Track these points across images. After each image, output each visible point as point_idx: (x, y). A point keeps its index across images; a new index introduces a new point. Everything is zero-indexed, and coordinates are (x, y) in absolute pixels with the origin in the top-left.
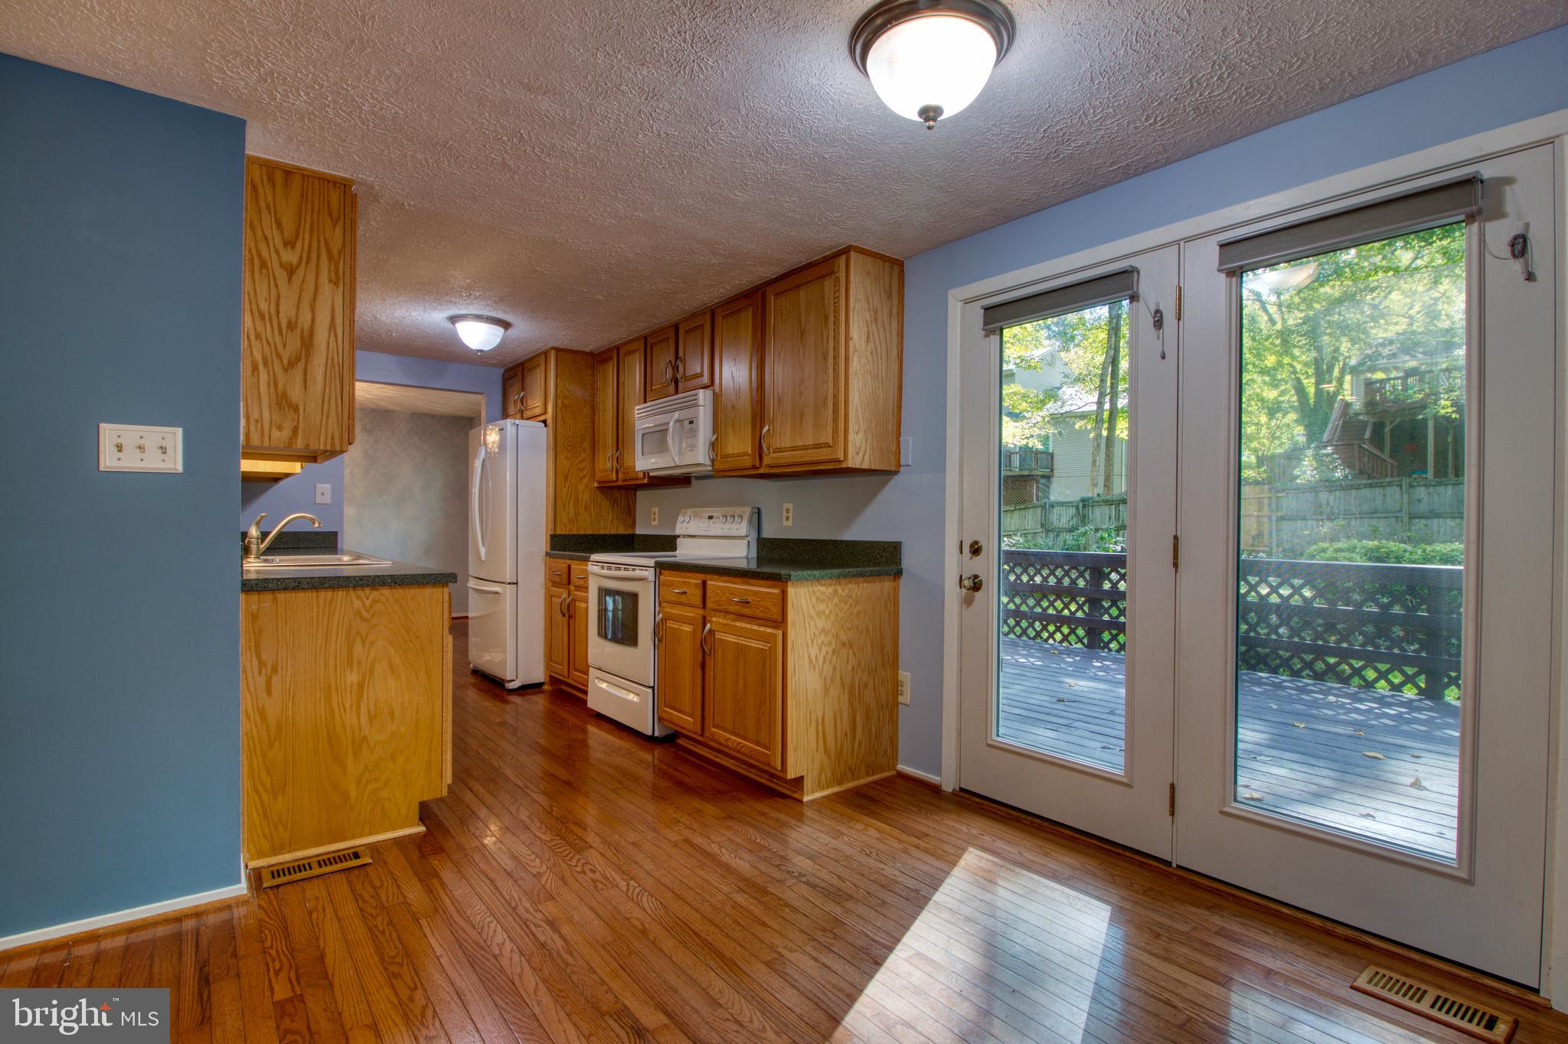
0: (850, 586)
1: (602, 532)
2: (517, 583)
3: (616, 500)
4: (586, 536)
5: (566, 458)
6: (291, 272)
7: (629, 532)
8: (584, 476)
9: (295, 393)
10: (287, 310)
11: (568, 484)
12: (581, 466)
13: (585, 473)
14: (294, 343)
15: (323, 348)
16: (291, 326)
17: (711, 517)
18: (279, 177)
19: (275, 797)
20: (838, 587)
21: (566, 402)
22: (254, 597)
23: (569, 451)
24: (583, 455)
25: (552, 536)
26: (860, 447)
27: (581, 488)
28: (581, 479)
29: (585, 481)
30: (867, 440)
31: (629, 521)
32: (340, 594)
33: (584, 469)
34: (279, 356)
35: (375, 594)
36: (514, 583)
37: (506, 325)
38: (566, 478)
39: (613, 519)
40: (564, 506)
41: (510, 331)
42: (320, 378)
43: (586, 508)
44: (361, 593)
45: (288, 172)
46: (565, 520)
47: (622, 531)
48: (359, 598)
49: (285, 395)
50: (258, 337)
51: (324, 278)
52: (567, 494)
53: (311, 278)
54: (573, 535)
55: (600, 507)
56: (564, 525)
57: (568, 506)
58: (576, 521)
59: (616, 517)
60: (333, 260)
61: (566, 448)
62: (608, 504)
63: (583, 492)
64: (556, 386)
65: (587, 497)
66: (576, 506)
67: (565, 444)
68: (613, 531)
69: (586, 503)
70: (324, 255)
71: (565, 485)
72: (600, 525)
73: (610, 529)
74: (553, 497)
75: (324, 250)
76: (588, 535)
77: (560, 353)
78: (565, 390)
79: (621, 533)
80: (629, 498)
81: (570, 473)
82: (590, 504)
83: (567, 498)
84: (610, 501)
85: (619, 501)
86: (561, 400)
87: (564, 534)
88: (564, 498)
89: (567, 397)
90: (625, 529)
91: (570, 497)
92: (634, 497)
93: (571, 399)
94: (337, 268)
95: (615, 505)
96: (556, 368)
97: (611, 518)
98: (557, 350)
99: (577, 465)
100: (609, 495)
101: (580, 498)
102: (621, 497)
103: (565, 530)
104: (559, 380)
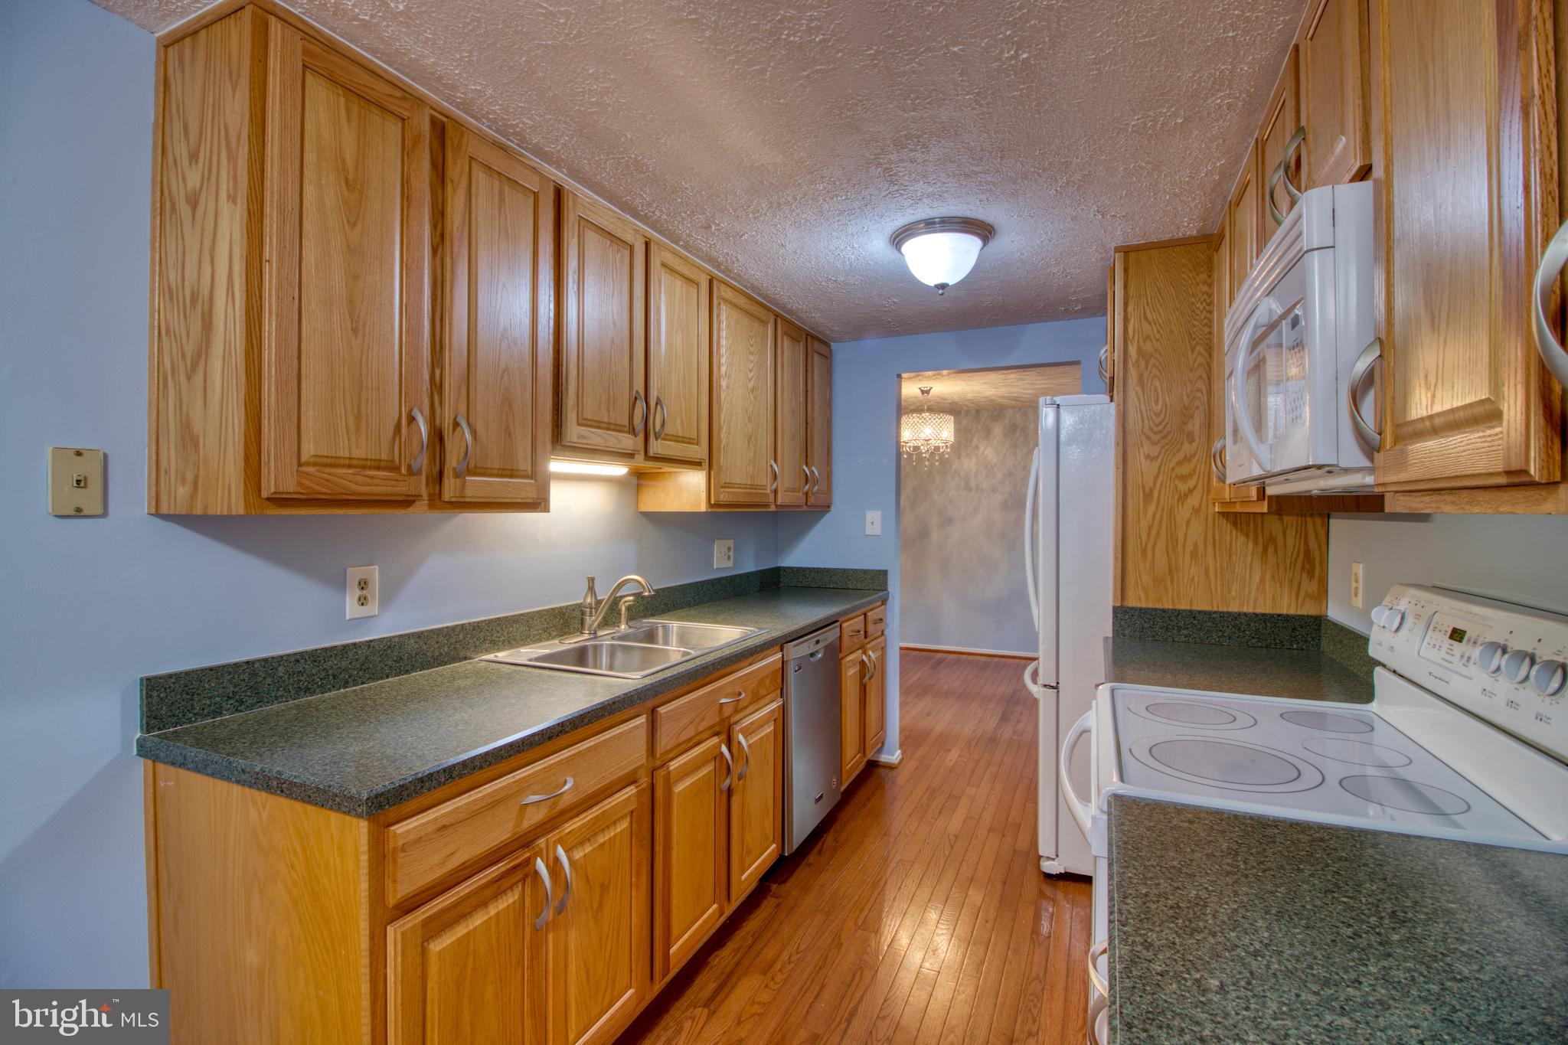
1: (1234, 608)
2: (1056, 688)
3: (1272, 539)
4: (1193, 615)
5: (1148, 457)
6: (194, 203)
7: (1309, 609)
8: (1191, 491)
10: (191, 274)
11: (1151, 509)
12: (1184, 470)
13: (1191, 483)
14: (196, 324)
15: (222, 327)
16: (194, 299)
17: (1457, 635)
21: (1148, 347)
23: (1154, 444)
24: (1187, 449)
25: (1115, 610)
27: (1184, 513)
28: (1183, 498)
29: (1193, 501)
31: (1312, 587)
32: (237, 790)
33: (1191, 475)
34: (184, 357)
36: (1053, 687)
37: (983, 230)
38: (1148, 496)
39: (1262, 579)
41: (993, 241)
43: (1194, 554)
46: (1146, 580)
47: (1287, 606)
50: (167, 333)
51: (223, 196)
52: (1150, 528)
53: (212, 204)
54: (1163, 611)
55: (1230, 557)
56: (1144, 588)
57: (1154, 552)
58: (1172, 582)
59: (1273, 577)
60: (232, 158)
61: (1148, 438)
62: (1251, 545)
63: (1188, 523)
64: (1126, 320)
65: (1196, 531)
66: (1171, 552)
67: (1146, 429)
68: (1265, 608)
69: (1195, 545)
70: (224, 155)
71: (1146, 511)
72: (1229, 592)
73: (1255, 603)
74: (1120, 534)
75: (223, 144)
76: (1200, 612)
77: (1133, 255)
78: (1145, 324)
79: (1284, 612)
80: (1306, 535)
81: (1158, 486)
82: (1206, 547)
83: (1149, 535)
84: (1256, 543)
85: (1280, 541)
86: (1135, 344)
87: (1150, 606)
88: (1144, 536)
89: (1148, 337)
90: (1293, 605)
91: (1158, 533)
92: (1322, 532)
93: (1158, 340)
94: (235, 169)
95: (1271, 550)
96: (1126, 287)
97: (1257, 578)
98: (1126, 251)
99: (1173, 469)
100: (1252, 526)
101: (1181, 536)
102: (1284, 533)
103: (1147, 600)
104: (1130, 308)
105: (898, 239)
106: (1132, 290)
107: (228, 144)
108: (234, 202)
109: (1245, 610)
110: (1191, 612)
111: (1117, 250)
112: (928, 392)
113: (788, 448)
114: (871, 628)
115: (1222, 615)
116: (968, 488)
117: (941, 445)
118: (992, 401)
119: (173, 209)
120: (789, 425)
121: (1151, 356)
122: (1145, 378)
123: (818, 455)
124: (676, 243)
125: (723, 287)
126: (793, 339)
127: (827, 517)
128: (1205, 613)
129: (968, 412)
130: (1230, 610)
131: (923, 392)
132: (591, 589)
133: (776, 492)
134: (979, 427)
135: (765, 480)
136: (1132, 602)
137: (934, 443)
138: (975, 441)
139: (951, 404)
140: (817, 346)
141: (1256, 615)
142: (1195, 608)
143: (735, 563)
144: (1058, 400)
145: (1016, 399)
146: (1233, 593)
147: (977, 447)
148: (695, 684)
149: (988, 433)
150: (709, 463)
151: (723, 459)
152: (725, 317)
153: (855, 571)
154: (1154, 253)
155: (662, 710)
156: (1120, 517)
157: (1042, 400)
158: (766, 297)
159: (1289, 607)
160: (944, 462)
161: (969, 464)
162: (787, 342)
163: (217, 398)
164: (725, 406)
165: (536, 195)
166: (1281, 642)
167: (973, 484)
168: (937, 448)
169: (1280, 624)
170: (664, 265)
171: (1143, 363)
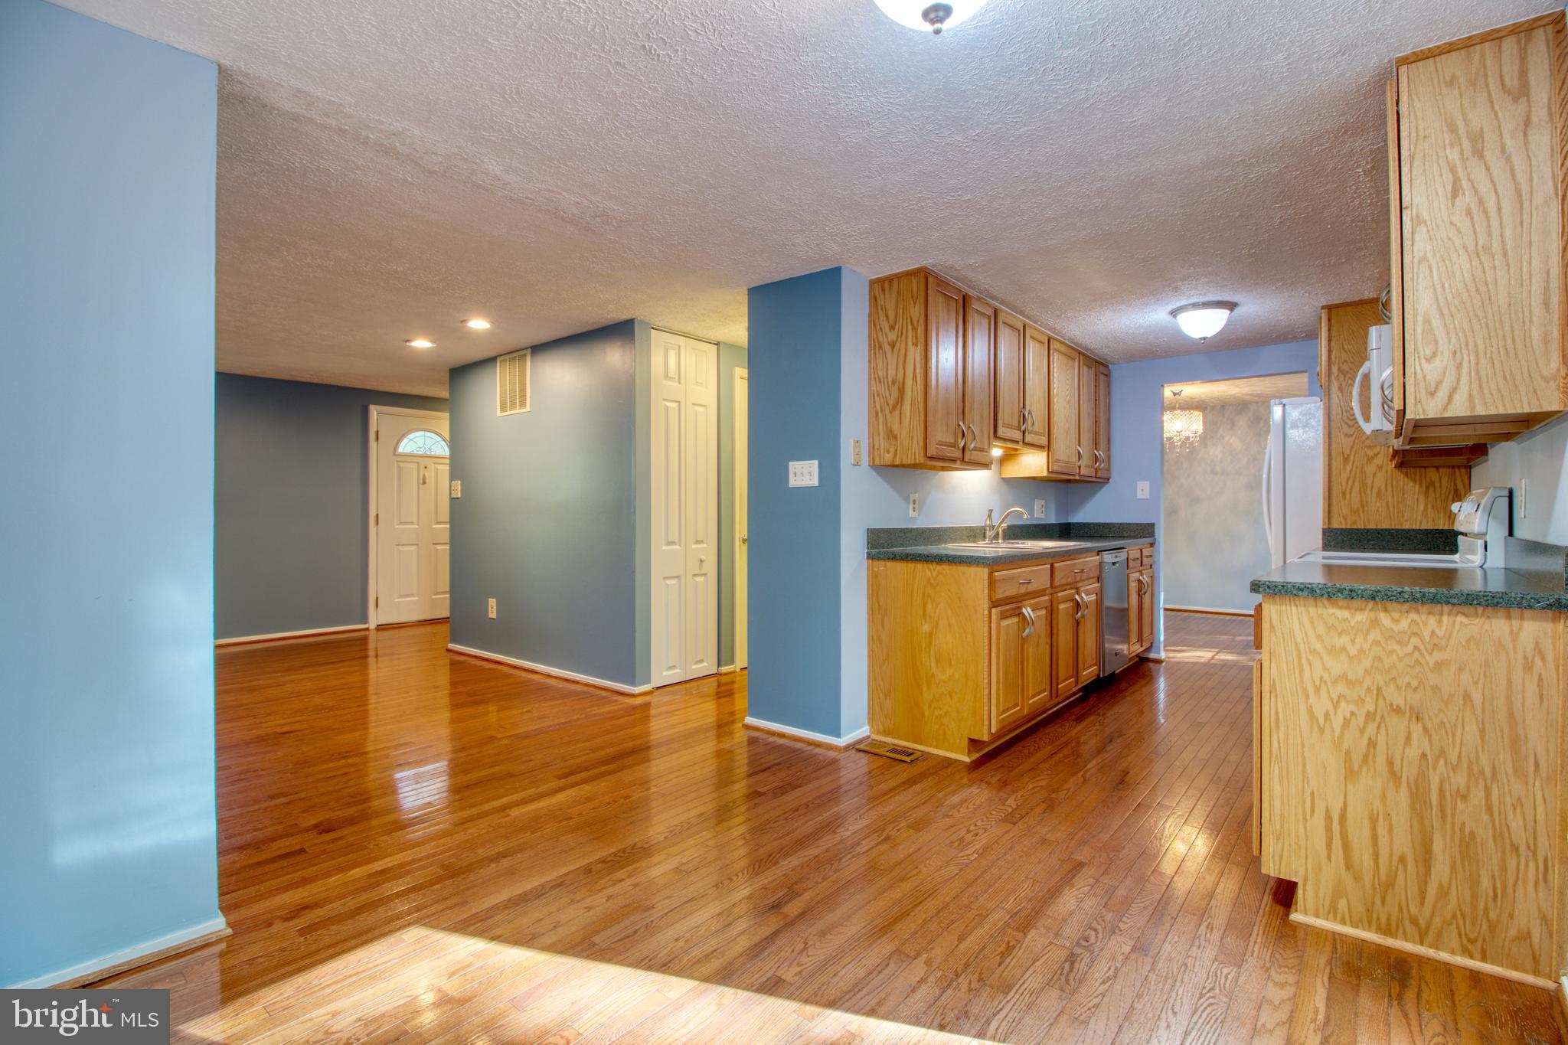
0: (1413, 616)
1: (1407, 526)
3: (1432, 483)
6: (893, 345)
8: (1376, 455)
9: (896, 428)
10: (891, 372)
11: (1348, 468)
13: (1376, 450)
14: (895, 392)
15: (910, 393)
16: (894, 382)
18: (887, 284)
19: (886, 698)
20: (1382, 614)
22: (876, 563)
25: (1324, 531)
26: (1439, 383)
27: (1371, 469)
28: (1370, 460)
30: (1459, 367)
32: (919, 566)
34: (888, 404)
35: (939, 568)
37: (1231, 306)
38: (1346, 459)
39: (1426, 509)
40: (1344, 494)
41: (1237, 311)
42: (908, 414)
43: (1379, 495)
44: (931, 566)
45: (890, 279)
46: (1346, 511)
47: (1442, 524)
48: (929, 569)
49: (891, 430)
50: (878, 395)
51: (910, 343)
52: (1348, 479)
53: (903, 346)
54: (1357, 530)
55: (1403, 494)
56: (1344, 517)
57: (1351, 493)
58: (1363, 512)
59: (1433, 506)
60: (914, 329)
61: (1346, 423)
62: (1417, 488)
63: (1374, 476)
64: (1330, 351)
65: (1379, 481)
66: (1363, 494)
67: (1345, 418)
68: (1426, 525)
69: (1380, 489)
70: (910, 327)
71: (1345, 469)
72: (1403, 517)
73: (1421, 523)
74: (1327, 483)
75: (909, 324)
76: (1382, 530)
77: (1334, 310)
78: (1343, 353)
79: (1441, 528)
80: (1455, 480)
81: (1353, 453)
82: (1386, 490)
83: (1347, 483)
84: (1421, 486)
85: (1437, 484)
86: (1337, 366)
87: (1348, 527)
88: (1344, 484)
89: (1346, 361)
90: (1447, 523)
91: (1354, 482)
92: (1466, 478)
93: (1352, 363)
94: (917, 334)
95: (1431, 490)
96: (1329, 330)
97: (1422, 507)
98: (1329, 308)
99: (1363, 442)
100: (1418, 477)
101: (1369, 483)
102: (1440, 479)
103: (1346, 524)
104: (1333, 343)
105: (1174, 313)
106: (1334, 333)
107: (912, 324)
108: (916, 346)
109: (1414, 528)
110: (1376, 530)
111: (1323, 308)
112: (1179, 394)
113: (1087, 438)
114: (1145, 560)
115: (1397, 531)
116: (1214, 472)
117: (1191, 435)
118: (1235, 398)
119: (880, 347)
120: (1087, 424)
121: (1348, 372)
122: (1343, 386)
123: (1102, 443)
124: (1036, 323)
125: (1055, 342)
126: (1089, 367)
127: (1107, 486)
128: (1386, 530)
129: (1213, 408)
130: (1404, 528)
131: (1175, 394)
132: (990, 516)
133: (1080, 467)
134: (1225, 420)
135: (1074, 459)
136: (1335, 525)
137: (1185, 434)
138: (1220, 432)
139: (1198, 401)
140: (1102, 369)
141: (1421, 530)
142: (1379, 527)
143: (1046, 515)
144: (1284, 401)
145: (1259, 396)
146: (1406, 518)
147: (1223, 437)
148: (1064, 559)
149: (1233, 424)
150: (1048, 447)
151: (1055, 445)
152: (1056, 358)
153: (1129, 524)
154: (1350, 308)
155: (1055, 565)
156: (1327, 473)
157: (1272, 401)
158: (1076, 344)
159: (1444, 524)
160: (1193, 450)
161: (1215, 452)
162: (1085, 369)
163: (908, 420)
164: (1056, 413)
165: (989, 317)
166: (1438, 546)
167: (1218, 468)
168: (1188, 438)
169: (1437, 535)
170: (1031, 337)
171: (1342, 377)
